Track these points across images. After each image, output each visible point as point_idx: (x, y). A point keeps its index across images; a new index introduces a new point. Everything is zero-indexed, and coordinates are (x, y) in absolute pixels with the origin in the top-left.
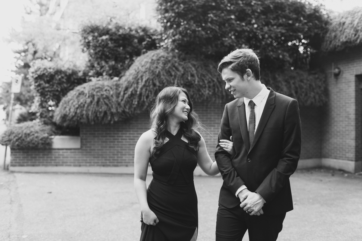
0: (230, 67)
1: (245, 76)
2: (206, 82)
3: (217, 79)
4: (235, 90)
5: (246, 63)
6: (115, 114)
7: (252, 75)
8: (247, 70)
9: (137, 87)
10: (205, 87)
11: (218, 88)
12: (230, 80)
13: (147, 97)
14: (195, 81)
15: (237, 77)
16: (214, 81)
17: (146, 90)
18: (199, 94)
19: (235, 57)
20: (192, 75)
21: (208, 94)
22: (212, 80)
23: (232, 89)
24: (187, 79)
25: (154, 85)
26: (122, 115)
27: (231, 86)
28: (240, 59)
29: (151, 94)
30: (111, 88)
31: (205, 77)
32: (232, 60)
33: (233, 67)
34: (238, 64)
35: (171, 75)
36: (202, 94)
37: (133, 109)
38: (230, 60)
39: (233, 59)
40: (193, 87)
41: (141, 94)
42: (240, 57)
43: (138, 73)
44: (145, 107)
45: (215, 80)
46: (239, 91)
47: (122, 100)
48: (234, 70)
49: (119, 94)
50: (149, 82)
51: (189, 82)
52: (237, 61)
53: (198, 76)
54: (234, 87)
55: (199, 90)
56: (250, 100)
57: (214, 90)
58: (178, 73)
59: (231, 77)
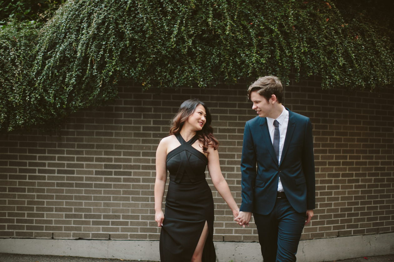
0: (259, 91)
1: (270, 100)
2: (252, 32)
3: (281, 26)
4: (261, 111)
5: (272, 89)
6: (19, 106)
7: (276, 99)
8: (272, 95)
9: (77, 41)
10: (251, 45)
11: (282, 50)
12: (257, 102)
13: (102, 66)
14: (224, 30)
15: (264, 101)
16: (272, 31)
17: (99, 47)
18: (235, 63)
19: (264, 84)
20: (218, 15)
21: (257, 62)
22: (267, 28)
23: (258, 109)
24: (205, 23)
25: (120, 36)
26: (39, 111)
27: (257, 107)
28: (267, 86)
29: (111, 57)
30: (14, 44)
31: (250, 21)
32: (260, 86)
33: (261, 92)
34: (265, 90)
35: (165, 14)
36: (243, 62)
37: (65, 98)
38: (258, 86)
39: (262, 85)
40: (220, 43)
41: (85, 58)
42: (268, 84)
43: (81, 5)
44: (96, 92)
45: (275, 28)
46: (264, 112)
47: (39, 73)
48: (261, 94)
49: (34, 57)
50: (107, 29)
51: (210, 31)
52: (265, 87)
53: (232, 18)
54: (259, 108)
55: (234, 53)
56: (274, 120)
57: (272, 52)
58: (183, 8)
59: (258, 100)
